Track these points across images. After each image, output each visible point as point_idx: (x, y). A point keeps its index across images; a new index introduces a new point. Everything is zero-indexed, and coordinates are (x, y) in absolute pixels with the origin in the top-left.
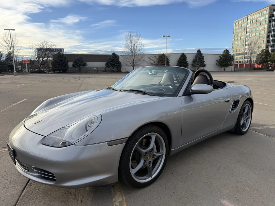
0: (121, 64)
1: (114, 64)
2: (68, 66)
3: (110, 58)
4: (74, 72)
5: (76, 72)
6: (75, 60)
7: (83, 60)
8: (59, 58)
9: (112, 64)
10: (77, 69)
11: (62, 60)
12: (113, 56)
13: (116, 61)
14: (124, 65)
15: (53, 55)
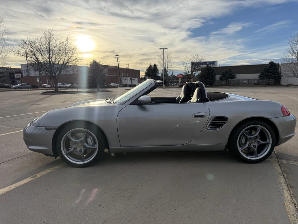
0: (282, 75)
1: (271, 75)
2: (215, 79)
3: (265, 69)
4: (222, 86)
5: (223, 86)
6: (223, 73)
7: (231, 72)
8: (207, 72)
9: (267, 75)
10: (224, 82)
11: (209, 74)
12: (271, 65)
13: (274, 71)
14: (285, 76)
15: (201, 68)
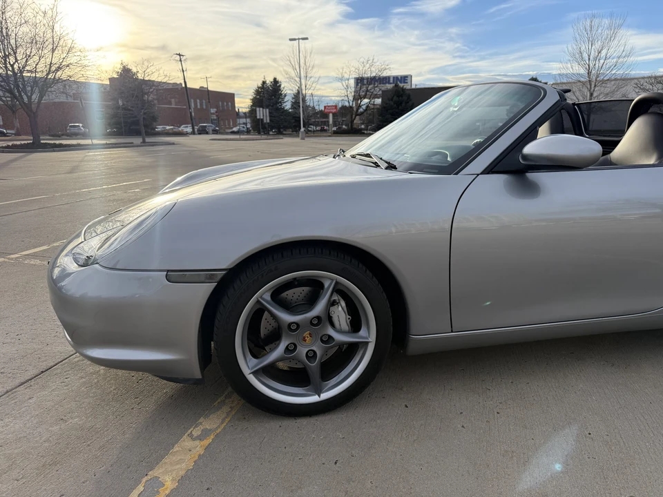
8: (395, 98)
11: (401, 103)
15: (383, 91)
